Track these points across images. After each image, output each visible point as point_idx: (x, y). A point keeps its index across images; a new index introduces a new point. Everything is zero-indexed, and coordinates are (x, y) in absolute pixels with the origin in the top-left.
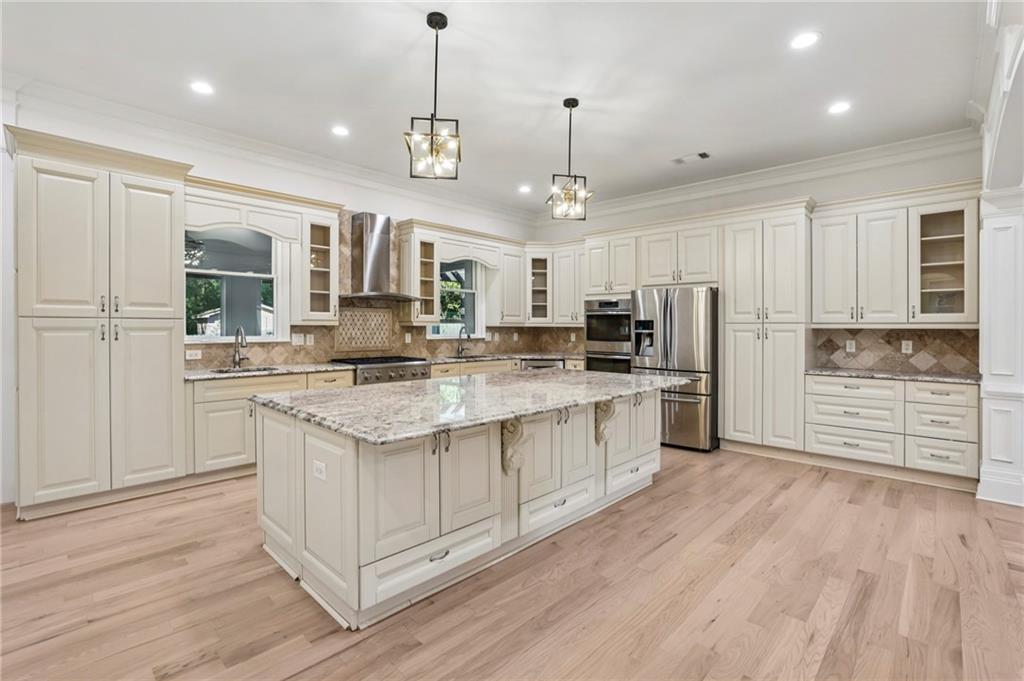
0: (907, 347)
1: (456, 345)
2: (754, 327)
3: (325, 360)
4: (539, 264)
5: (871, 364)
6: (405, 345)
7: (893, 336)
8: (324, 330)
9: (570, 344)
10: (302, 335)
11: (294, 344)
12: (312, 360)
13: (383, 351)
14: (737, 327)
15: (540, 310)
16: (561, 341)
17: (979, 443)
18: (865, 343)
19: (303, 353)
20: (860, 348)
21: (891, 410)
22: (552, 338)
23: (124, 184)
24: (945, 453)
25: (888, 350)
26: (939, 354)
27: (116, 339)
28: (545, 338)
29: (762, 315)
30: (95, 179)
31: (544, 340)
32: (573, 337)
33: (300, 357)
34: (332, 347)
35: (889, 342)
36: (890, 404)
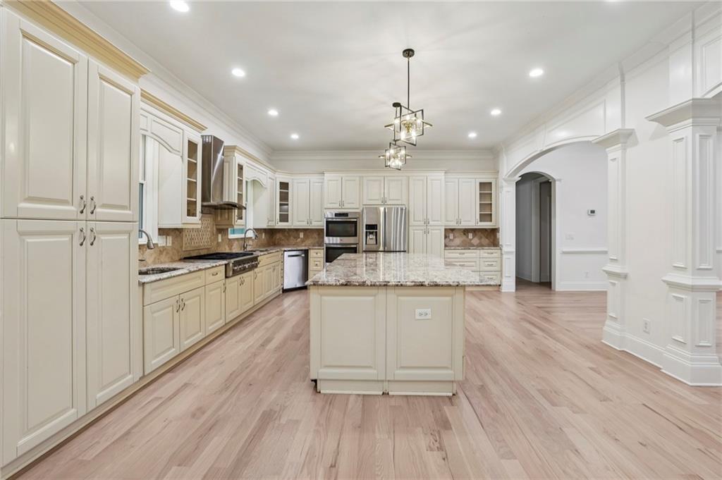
0: (471, 236)
1: (242, 242)
2: (422, 228)
3: (177, 259)
4: (284, 186)
5: (458, 244)
6: (218, 244)
7: (466, 231)
8: (177, 232)
9: (299, 240)
10: (165, 237)
11: (159, 245)
12: (170, 260)
13: (208, 249)
14: (415, 228)
15: (284, 218)
16: (292, 238)
17: (501, 271)
18: (457, 235)
19: (164, 253)
20: (454, 237)
21: (475, 262)
22: (285, 236)
23: (99, 74)
24: (491, 277)
25: (464, 237)
26: (480, 238)
27: (92, 244)
28: (278, 236)
29: (427, 222)
30: (77, 62)
31: (278, 238)
32: (302, 235)
33: (163, 258)
34: (182, 247)
35: (465, 234)
36: (474, 260)
